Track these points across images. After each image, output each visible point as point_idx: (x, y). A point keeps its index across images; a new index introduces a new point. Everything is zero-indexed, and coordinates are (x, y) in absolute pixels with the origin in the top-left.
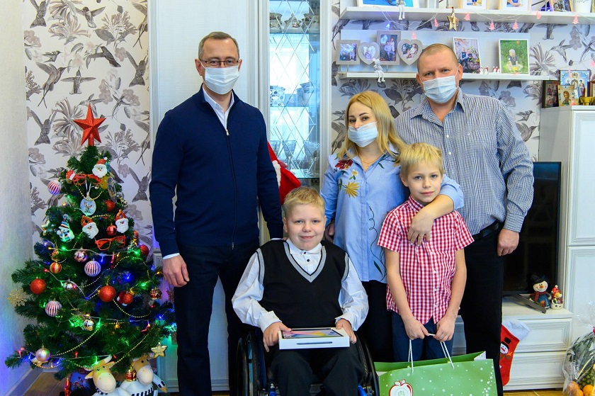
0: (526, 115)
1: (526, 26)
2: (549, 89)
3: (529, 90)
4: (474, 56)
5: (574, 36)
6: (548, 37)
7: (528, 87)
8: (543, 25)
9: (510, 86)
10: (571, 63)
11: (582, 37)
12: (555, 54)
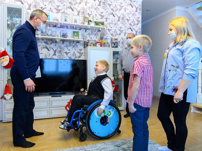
0: (81, 50)
1: (80, 29)
2: (86, 44)
3: (81, 44)
4: (66, 34)
5: (92, 32)
6: (86, 32)
7: (81, 43)
8: (84, 29)
9: (76, 43)
10: (91, 38)
11: (94, 32)
12: (88, 36)
